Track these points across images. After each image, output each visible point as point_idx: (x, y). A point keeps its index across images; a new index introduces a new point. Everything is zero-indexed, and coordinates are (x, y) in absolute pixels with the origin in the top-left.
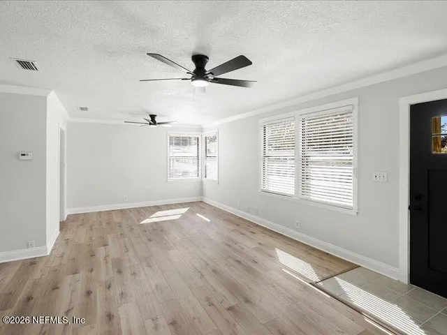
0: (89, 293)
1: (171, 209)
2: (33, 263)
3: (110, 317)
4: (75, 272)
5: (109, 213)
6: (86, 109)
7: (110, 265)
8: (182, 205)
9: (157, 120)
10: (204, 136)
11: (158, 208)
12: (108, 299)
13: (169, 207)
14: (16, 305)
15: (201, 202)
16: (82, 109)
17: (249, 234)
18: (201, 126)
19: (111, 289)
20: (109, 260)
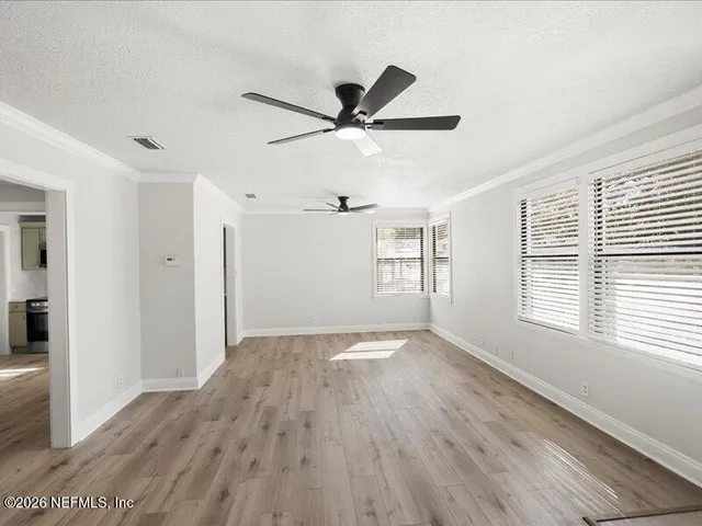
0: (217, 451)
1: (377, 339)
2: (178, 397)
3: (224, 494)
4: (215, 419)
5: (292, 338)
6: (253, 196)
7: (259, 415)
8: (396, 335)
9: (350, 204)
10: (430, 225)
11: (358, 337)
12: (234, 466)
13: (375, 336)
14: (137, 450)
15: (428, 331)
16: (249, 196)
17: (489, 396)
18: (425, 209)
19: (245, 452)
20: (263, 406)
